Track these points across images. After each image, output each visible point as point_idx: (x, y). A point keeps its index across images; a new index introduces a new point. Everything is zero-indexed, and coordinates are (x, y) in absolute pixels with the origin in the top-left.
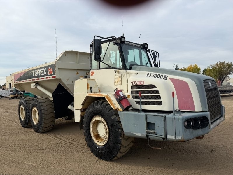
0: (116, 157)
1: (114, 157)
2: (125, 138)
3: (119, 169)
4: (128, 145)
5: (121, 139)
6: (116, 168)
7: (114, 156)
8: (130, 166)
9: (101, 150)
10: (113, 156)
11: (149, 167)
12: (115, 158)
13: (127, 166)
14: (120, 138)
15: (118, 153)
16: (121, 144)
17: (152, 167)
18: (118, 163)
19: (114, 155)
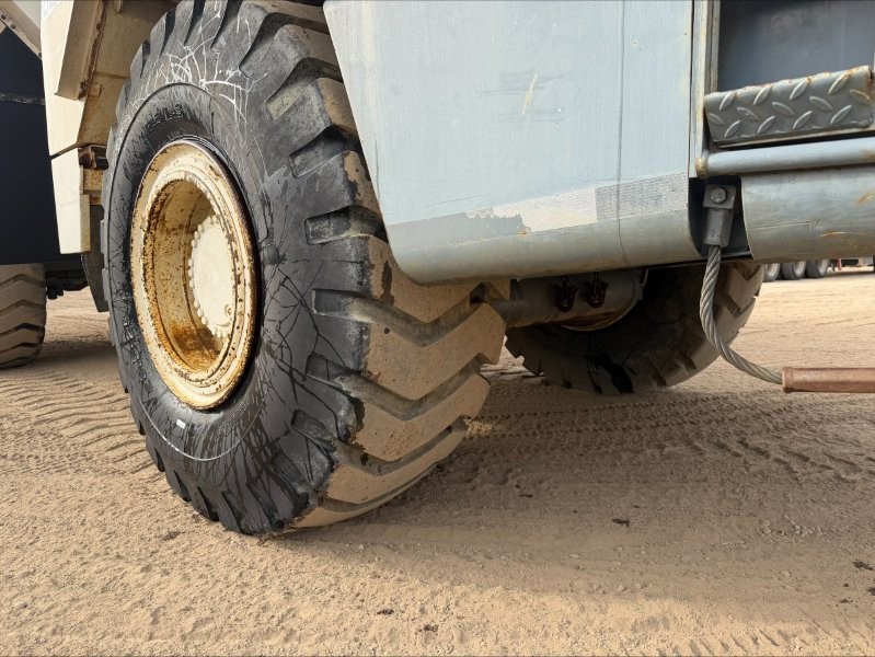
0: (323, 501)
1: (301, 506)
2: (407, 319)
3: (339, 620)
4: (437, 395)
5: (366, 319)
6: (306, 611)
7: (306, 497)
8: (459, 589)
9: (206, 441)
10: (294, 495)
11: (653, 608)
12: (317, 516)
13: (423, 593)
14: (357, 315)
15: (333, 464)
16: (358, 373)
17: (680, 610)
18: (343, 555)
19: (302, 482)
